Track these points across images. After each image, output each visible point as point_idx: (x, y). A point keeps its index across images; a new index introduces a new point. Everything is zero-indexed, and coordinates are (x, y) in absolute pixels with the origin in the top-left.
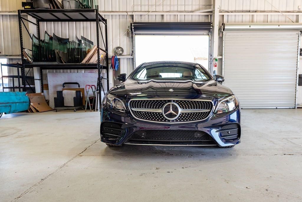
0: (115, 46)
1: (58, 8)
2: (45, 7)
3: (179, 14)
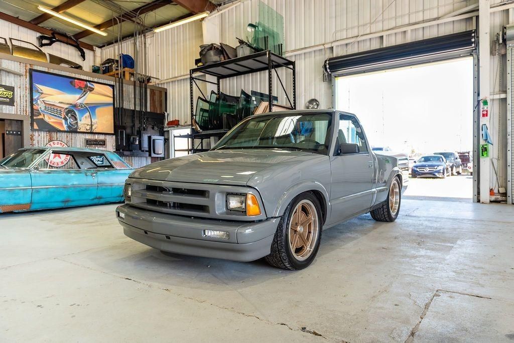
0: (308, 99)
1: (229, 58)
2: (214, 60)
3: (409, 29)
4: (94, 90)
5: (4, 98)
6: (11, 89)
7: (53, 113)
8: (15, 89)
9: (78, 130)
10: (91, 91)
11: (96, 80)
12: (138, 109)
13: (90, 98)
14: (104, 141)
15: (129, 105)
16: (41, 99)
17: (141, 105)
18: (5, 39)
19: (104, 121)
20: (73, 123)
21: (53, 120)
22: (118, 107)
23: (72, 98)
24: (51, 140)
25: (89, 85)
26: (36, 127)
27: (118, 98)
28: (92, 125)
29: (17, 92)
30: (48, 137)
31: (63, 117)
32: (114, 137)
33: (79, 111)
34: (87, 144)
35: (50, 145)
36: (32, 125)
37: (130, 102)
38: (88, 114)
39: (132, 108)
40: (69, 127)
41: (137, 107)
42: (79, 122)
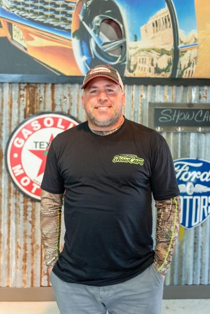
7: (39, 18)
20: (107, 48)
28: (176, 54)
31: (73, 27)
35: (29, 128)
42: (130, 43)
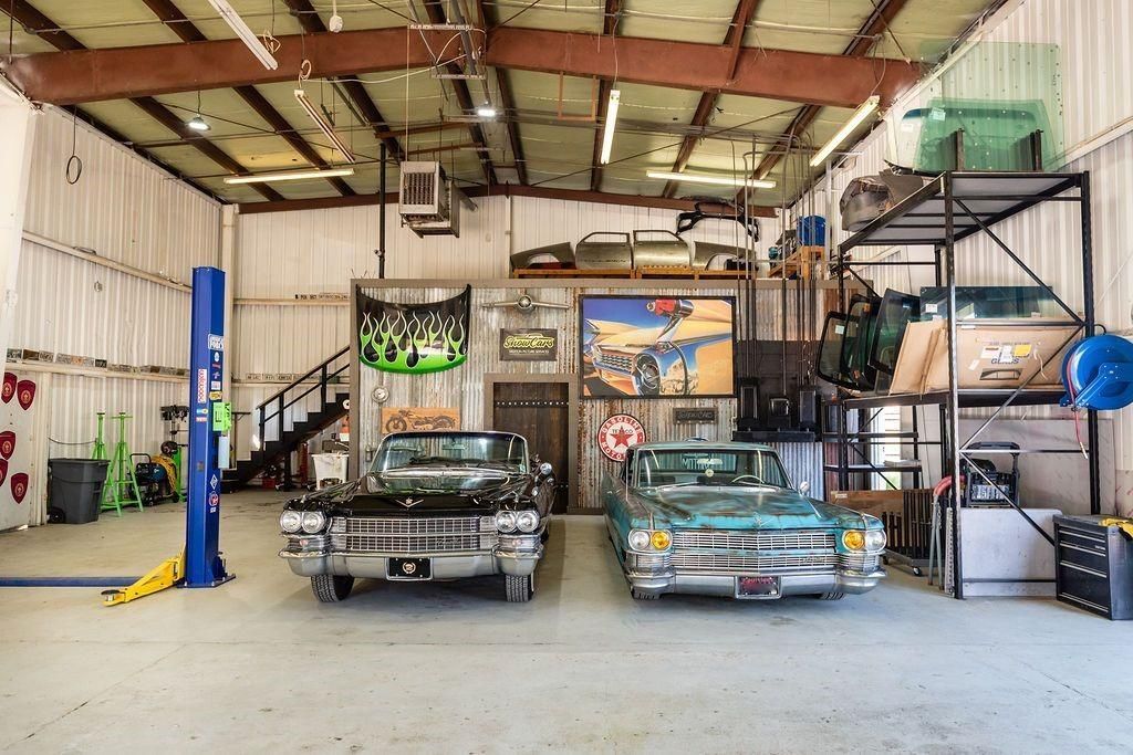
4: (693, 314)
5: (542, 349)
6: (552, 333)
7: (615, 367)
8: (559, 333)
9: (661, 393)
10: (685, 315)
11: (697, 293)
12: (792, 337)
13: (685, 329)
14: (713, 412)
15: (771, 332)
16: (596, 345)
17: (800, 328)
18: (628, 235)
19: (713, 372)
20: (650, 380)
21: (614, 378)
22: (744, 339)
23: (649, 334)
24: (611, 414)
25: (682, 305)
26: (587, 393)
27: (744, 322)
28: (687, 382)
29: (561, 336)
30: (607, 409)
31: (632, 370)
32: (735, 401)
33: (663, 356)
34: (677, 419)
35: (610, 422)
36: (581, 389)
37: (773, 324)
38: (679, 361)
39: (778, 337)
40: (643, 388)
41: (788, 333)
42: (662, 377)
